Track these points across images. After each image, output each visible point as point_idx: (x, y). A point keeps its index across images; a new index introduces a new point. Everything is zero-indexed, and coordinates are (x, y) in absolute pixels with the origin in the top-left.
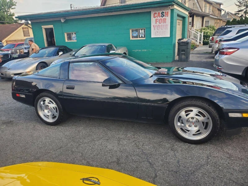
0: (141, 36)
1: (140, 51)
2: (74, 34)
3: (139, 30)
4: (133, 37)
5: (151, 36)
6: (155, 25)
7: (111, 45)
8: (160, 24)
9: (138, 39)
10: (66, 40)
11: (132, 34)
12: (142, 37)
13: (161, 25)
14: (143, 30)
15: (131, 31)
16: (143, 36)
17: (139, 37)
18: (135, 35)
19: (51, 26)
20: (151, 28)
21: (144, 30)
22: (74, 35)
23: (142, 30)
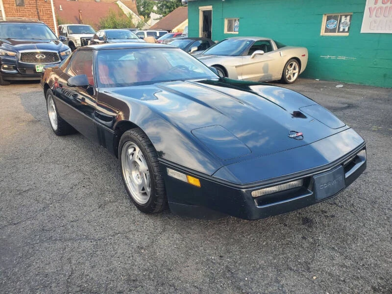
0: (341, 30)
1: (333, 57)
2: (237, 21)
3: (341, 16)
4: (327, 30)
5: (360, 30)
6: (373, 6)
7: (269, 42)
8: (384, 6)
9: (336, 34)
10: (226, 31)
11: (327, 25)
12: (344, 31)
13: (386, 7)
14: (348, 18)
15: (325, 18)
16: (347, 30)
17: (339, 31)
18: (331, 27)
19: (209, 8)
20: (363, 12)
21: (351, 16)
22: (237, 24)
23: (346, 16)
